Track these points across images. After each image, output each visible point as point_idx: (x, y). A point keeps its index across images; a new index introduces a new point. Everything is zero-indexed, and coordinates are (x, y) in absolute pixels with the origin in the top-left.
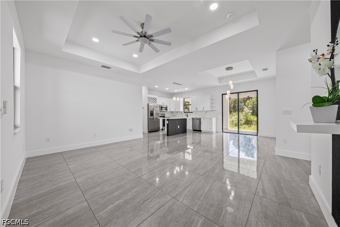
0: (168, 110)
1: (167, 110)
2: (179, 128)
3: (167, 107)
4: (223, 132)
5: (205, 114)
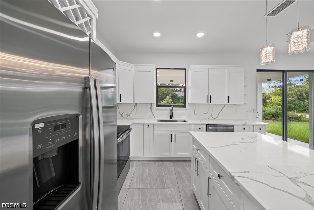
5: (220, 112)
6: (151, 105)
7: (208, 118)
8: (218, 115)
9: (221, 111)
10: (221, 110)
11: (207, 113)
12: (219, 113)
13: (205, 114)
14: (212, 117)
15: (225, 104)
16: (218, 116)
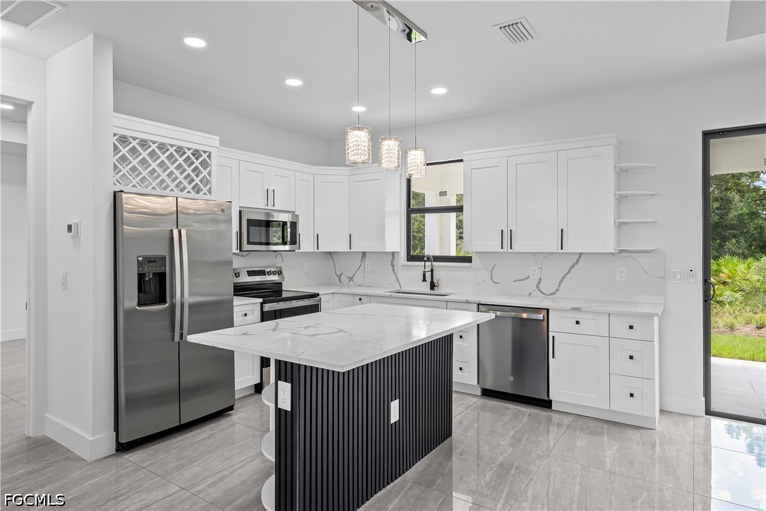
0: (306, 244)
1: (294, 242)
2: (395, 417)
3: (294, 225)
4: (709, 412)
5: (564, 277)
6: (393, 257)
7: (530, 294)
8: (559, 285)
9: (567, 274)
10: (569, 272)
11: (526, 279)
12: (562, 281)
13: (520, 280)
14: (540, 291)
15: (581, 254)
16: (558, 290)
